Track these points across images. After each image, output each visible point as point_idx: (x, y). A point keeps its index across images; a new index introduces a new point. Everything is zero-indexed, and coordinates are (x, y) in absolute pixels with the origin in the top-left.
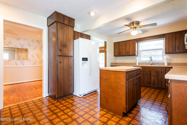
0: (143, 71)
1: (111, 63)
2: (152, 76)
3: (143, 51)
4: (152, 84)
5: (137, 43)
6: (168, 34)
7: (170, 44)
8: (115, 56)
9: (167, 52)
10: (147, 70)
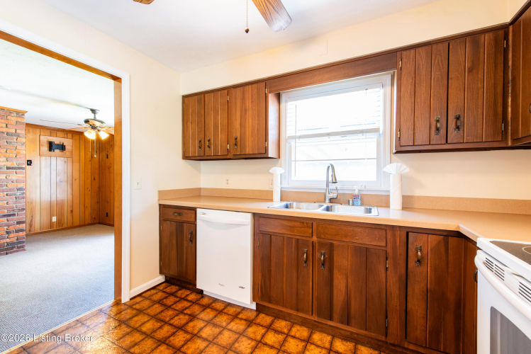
0: (298, 240)
1: (160, 192)
2: (336, 272)
3: (300, 137)
4: (336, 316)
5: (278, 97)
6: (413, 51)
7: (418, 100)
8: (186, 157)
9: (403, 144)
10: (315, 239)
